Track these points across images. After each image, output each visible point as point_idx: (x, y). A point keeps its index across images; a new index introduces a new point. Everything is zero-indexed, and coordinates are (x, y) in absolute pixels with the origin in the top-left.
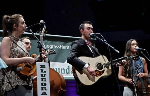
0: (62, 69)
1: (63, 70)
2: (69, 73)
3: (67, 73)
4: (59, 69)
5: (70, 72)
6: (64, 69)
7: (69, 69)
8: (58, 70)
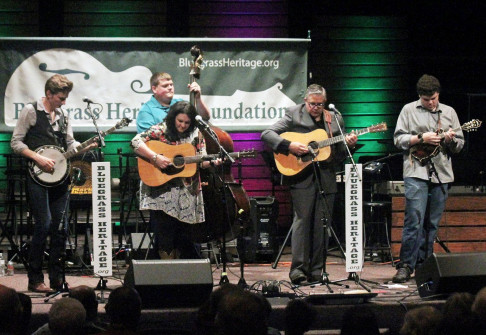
0: (225, 110)
1: (228, 112)
2: (241, 117)
3: (237, 118)
4: (219, 110)
5: (243, 115)
6: (230, 110)
7: (241, 109)
8: (216, 111)
